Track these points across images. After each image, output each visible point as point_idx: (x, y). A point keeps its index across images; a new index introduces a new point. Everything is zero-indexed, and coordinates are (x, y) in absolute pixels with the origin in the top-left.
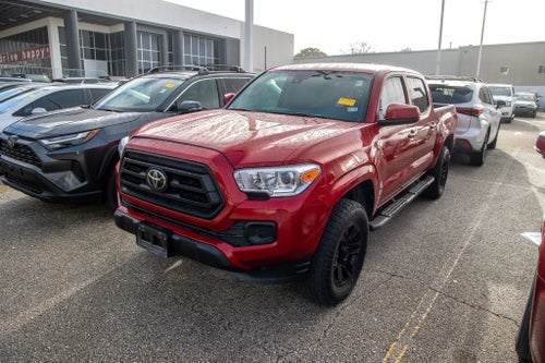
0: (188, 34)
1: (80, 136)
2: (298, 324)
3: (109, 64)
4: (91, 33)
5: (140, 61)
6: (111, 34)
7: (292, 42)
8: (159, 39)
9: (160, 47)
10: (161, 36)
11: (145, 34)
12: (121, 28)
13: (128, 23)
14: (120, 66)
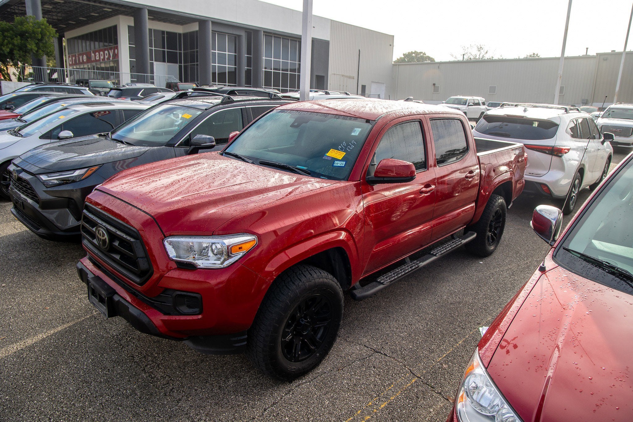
0: (270, 34)
1: (77, 173)
2: (241, 398)
3: (180, 67)
4: (163, 32)
5: (215, 65)
6: (185, 35)
7: (392, 45)
8: (236, 40)
9: (237, 49)
10: (239, 36)
11: (221, 34)
12: (195, 27)
13: (202, 22)
14: (192, 69)
